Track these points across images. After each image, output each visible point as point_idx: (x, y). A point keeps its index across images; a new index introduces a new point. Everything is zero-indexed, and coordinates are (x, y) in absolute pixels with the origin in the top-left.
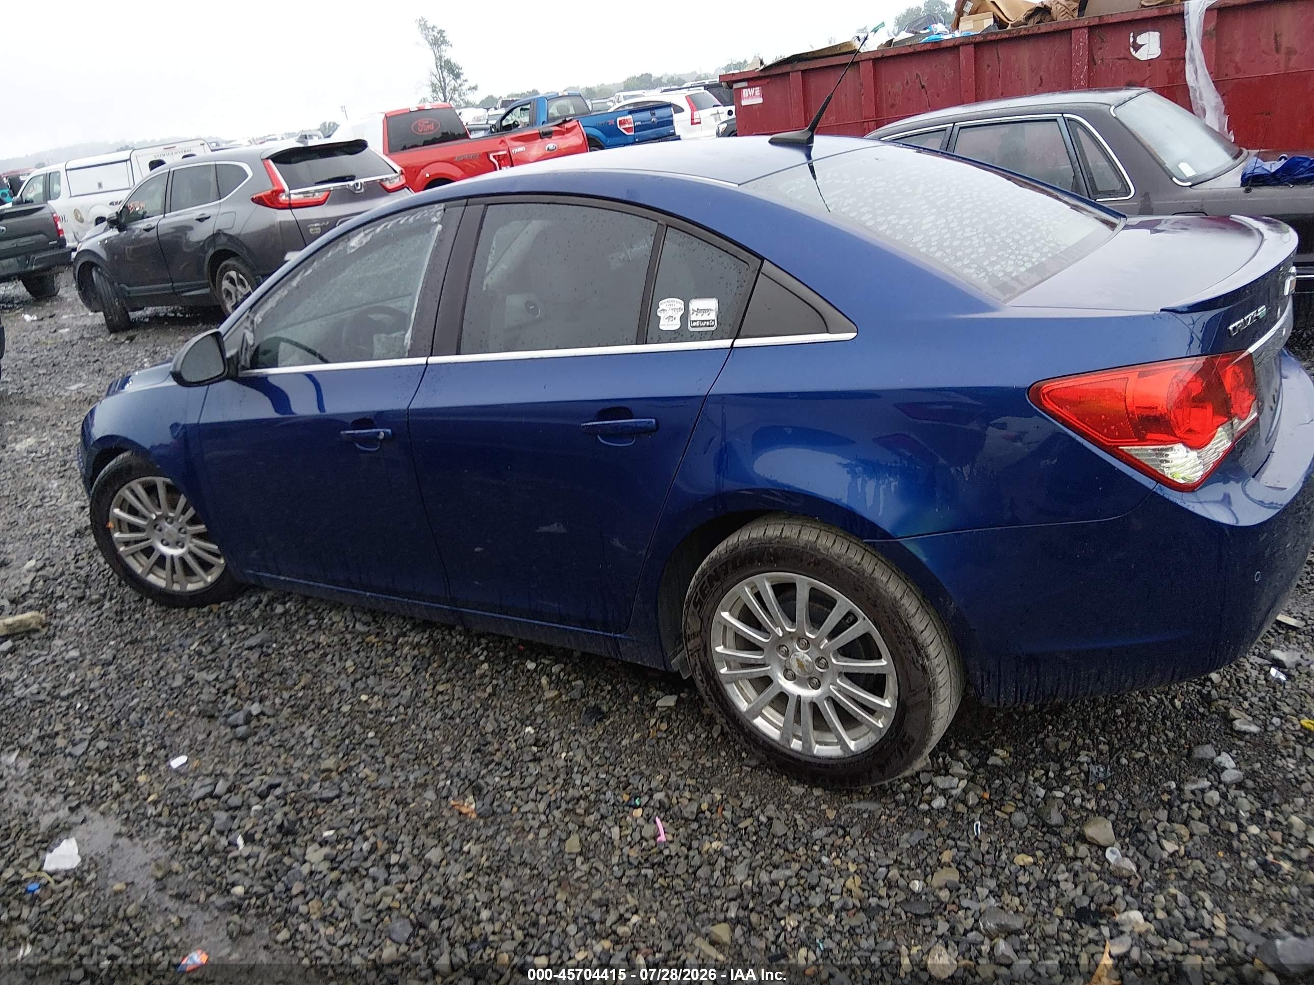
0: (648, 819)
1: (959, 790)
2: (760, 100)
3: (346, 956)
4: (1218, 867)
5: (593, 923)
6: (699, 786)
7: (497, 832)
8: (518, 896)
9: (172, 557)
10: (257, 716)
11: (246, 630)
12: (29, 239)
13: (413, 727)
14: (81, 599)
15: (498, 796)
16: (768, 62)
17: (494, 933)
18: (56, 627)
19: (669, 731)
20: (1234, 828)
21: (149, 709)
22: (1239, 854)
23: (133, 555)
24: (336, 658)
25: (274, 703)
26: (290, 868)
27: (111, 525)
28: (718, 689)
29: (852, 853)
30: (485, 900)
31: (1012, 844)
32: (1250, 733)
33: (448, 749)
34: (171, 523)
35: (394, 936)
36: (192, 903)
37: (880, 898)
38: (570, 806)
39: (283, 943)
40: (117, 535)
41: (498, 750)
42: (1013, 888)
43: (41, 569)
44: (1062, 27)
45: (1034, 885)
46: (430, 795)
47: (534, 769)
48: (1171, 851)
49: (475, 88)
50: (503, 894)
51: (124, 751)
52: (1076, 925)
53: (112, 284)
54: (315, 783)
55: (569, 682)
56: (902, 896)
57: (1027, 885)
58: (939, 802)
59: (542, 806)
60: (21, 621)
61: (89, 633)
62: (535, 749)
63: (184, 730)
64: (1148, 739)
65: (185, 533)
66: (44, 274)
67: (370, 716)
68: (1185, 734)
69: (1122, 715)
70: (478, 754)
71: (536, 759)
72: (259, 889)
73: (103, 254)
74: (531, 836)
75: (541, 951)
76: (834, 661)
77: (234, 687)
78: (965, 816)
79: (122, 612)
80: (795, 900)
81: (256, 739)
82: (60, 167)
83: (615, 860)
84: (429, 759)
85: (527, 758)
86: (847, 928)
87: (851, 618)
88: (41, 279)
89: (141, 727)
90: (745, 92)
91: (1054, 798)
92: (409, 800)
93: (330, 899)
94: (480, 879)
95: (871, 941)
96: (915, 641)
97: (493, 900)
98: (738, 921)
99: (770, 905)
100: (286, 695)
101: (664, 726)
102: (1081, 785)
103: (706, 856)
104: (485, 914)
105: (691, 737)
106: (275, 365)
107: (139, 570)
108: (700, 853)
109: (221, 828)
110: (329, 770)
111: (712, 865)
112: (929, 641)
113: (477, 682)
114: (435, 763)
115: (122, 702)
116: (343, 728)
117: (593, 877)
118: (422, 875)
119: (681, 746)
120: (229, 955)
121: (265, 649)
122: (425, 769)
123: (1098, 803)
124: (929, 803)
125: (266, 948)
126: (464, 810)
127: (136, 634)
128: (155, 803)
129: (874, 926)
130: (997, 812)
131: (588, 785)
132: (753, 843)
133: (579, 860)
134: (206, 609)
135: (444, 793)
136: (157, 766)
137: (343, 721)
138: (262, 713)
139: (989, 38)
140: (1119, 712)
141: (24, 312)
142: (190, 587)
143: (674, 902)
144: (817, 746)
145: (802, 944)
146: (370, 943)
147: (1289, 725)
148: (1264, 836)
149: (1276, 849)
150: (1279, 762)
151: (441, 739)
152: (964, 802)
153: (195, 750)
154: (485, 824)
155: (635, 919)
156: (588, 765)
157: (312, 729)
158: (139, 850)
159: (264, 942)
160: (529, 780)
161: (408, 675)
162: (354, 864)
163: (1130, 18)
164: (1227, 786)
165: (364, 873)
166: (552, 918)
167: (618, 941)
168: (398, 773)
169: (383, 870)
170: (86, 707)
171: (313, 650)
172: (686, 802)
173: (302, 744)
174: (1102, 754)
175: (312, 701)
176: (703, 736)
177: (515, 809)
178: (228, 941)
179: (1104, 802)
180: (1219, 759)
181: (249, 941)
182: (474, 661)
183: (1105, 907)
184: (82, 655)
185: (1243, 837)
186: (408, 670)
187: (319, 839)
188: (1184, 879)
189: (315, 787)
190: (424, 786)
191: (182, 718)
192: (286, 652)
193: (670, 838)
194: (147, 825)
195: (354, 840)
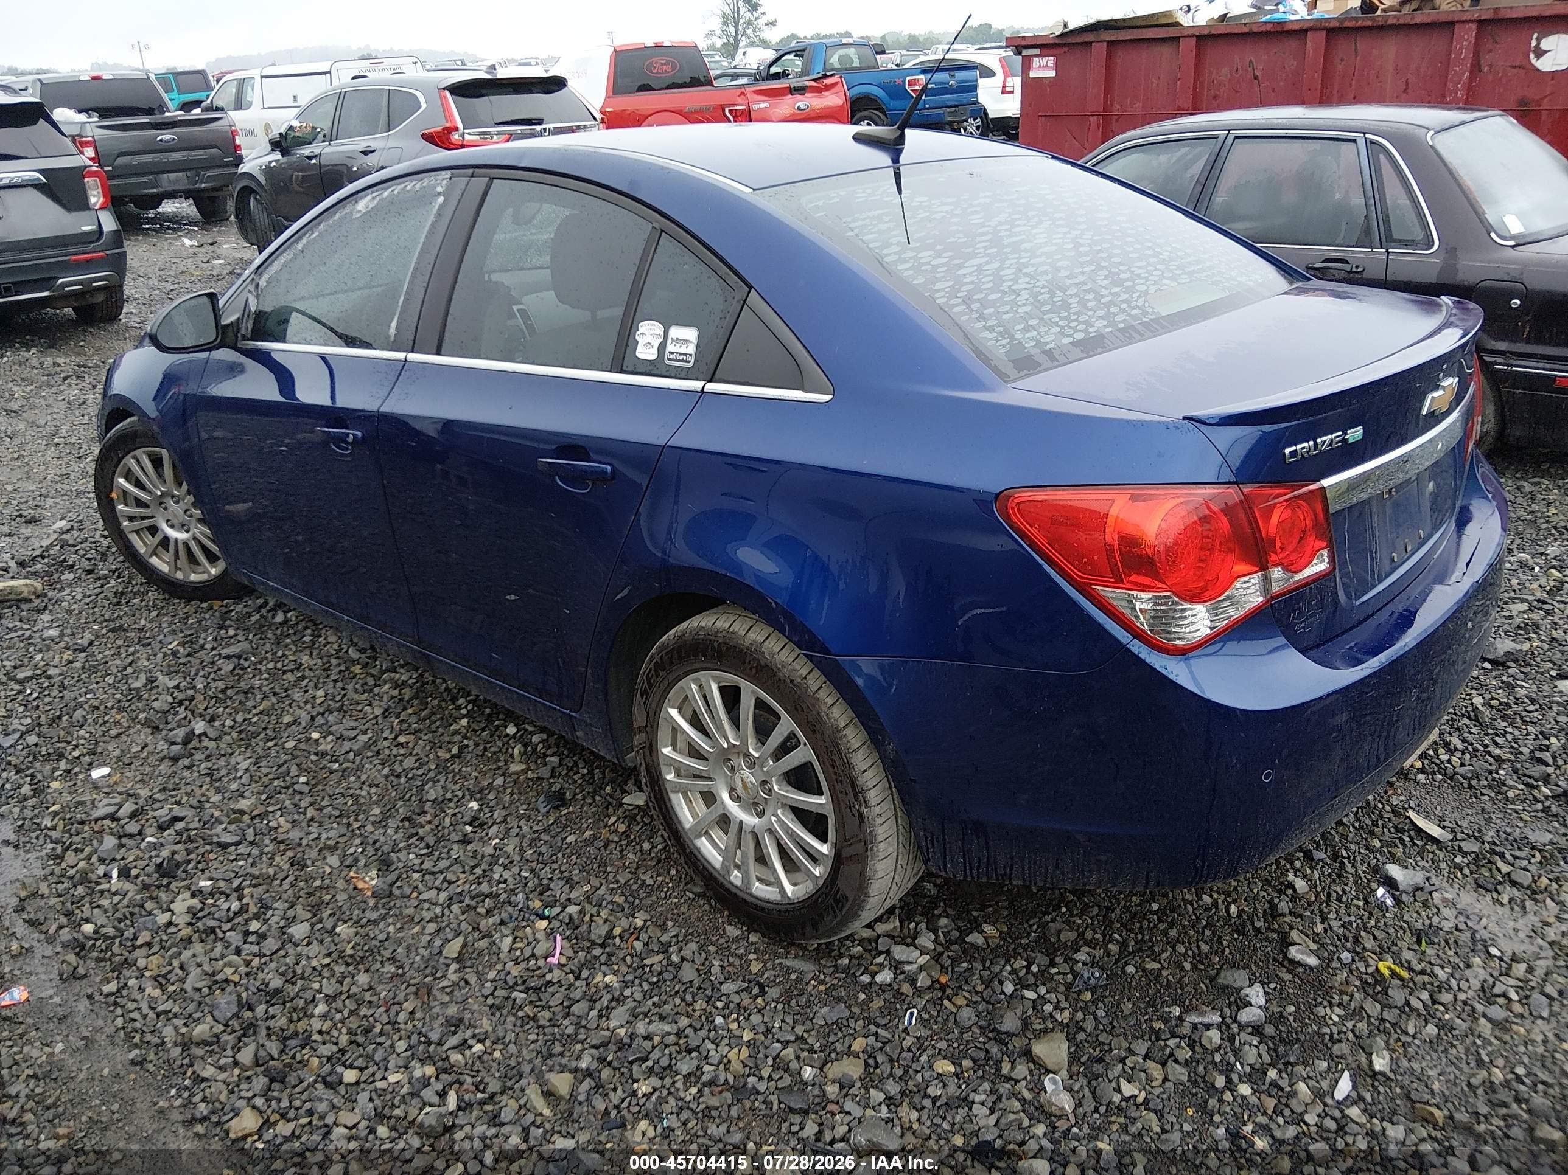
0: (550, 934)
1: (915, 966)
2: (1053, 74)
3: (159, 1024)
4: (1176, 1127)
5: (429, 1043)
6: (626, 906)
7: (383, 918)
8: (367, 996)
9: (176, 540)
10: (200, 736)
11: (236, 635)
12: (201, 152)
13: (352, 779)
14: (89, 572)
15: (404, 876)
16: (1072, 26)
17: (320, 1032)
18: (50, 600)
19: (626, 834)
20: (1220, 1082)
21: (97, 708)
22: (1212, 1116)
23: (137, 532)
24: (312, 684)
25: (223, 725)
26: (150, 914)
27: (114, 495)
28: (662, 797)
29: (756, 1019)
30: (330, 992)
31: (942, 1045)
32: (1305, 966)
33: (376, 811)
34: (177, 502)
35: (216, 1013)
36: (41, 932)
37: (761, 1078)
38: (473, 903)
39: (107, 996)
40: (120, 507)
41: (429, 822)
42: (917, 1099)
43: (68, 531)
44: (1443, 18)
45: (943, 1100)
46: (333, 860)
47: (457, 851)
48: (1127, 1094)
49: (773, 23)
50: (354, 989)
51: (51, 751)
52: (969, 1162)
53: (269, 215)
54: (221, 823)
55: (545, 756)
56: (787, 1081)
57: (935, 1099)
58: (885, 977)
59: (443, 896)
60: (12, 588)
61: (80, 613)
62: (469, 828)
63: (124, 738)
64: (1173, 948)
65: (191, 516)
66: (216, 194)
67: (313, 758)
68: (1223, 952)
69: (1156, 913)
70: (407, 824)
71: (465, 841)
72: (110, 931)
73: (262, 180)
74: (417, 929)
75: (355, 1064)
76: (776, 787)
77: (191, 699)
78: (908, 1000)
79: (122, 593)
80: (664, 1062)
81: (187, 762)
82: (255, 73)
83: (492, 975)
84: (351, 819)
85: (455, 837)
86: (702, 1107)
87: (794, 741)
88: (213, 200)
89: (81, 726)
90: (1036, 62)
91: (1023, 997)
92: (309, 862)
93: (172, 957)
94: (336, 968)
95: (723, 1128)
96: (853, 782)
97: (341, 993)
98: (589, 1073)
99: (631, 1063)
100: (239, 718)
101: (622, 828)
102: (1062, 988)
103: (593, 990)
104: (321, 1008)
105: (646, 846)
106: (282, 339)
107: (142, 550)
108: (588, 984)
109: (104, 855)
110: (242, 812)
111: (593, 1001)
112: (870, 784)
113: (447, 739)
114: (356, 825)
115: (72, 695)
116: (280, 766)
117: (460, 989)
118: (276, 952)
119: (630, 856)
120: (51, 997)
121: (242, 661)
122: (343, 830)
123: (1073, 1014)
124: (873, 975)
125: (90, 997)
126: (360, 885)
127: (126, 621)
128: (55, 814)
129: (734, 1112)
130: (946, 1002)
131: (505, 881)
132: (652, 984)
133: (454, 966)
134: (205, 605)
135: (349, 862)
136: (76, 774)
137: (284, 757)
138: (205, 734)
139: (1347, 24)
140: (1155, 906)
141: (186, 237)
142: (193, 577)
143: (532, 1037)
144: (757, 884)
145: (646, 1116)
146: (190, 1015)
147: (1361, 966)
148: (1254, 1100)
149: (1261, 1119)
150: (1320, 1011)
151: (374, 798)
152: (913, 982)
153: (122, 763)
154: (376, 905)
155: (478, 1048)
156: (517, 858)
157: (249, 761)
158: (18, 863)
159: (90, 991)
160: (443, 864)
161: (376, 717)
162: (213, 923)
163: (1535, 14)
164: (1241, 1027)
165: (221, 935)
166: (388, 1027)
167: (445, 1068)
168: (314, 829)
169: (240, 937)
170: (35, 695)
171: (292, 671)
172: (601, 922)
173: (231, 777)
174: (1109, 955)
175: (265, 729)
176: (660, 847)
177: (415, 895)
178: (57, 982)
179: (1080, 1016)
180: (1248, 991)
181: (77, 986)
182: (455, 713)
183: (1012, 1146)
184: (62, 635)
185: (1228, 1096)
186: (378, 711)
187: (193, 888)
188: (1127, 1133)
189: (219, 829)
190: (333, 849)
191: (126, 724)
192: (264, 668)
193: (564, 960)
194: (37, 838)
195: (228, 896)
